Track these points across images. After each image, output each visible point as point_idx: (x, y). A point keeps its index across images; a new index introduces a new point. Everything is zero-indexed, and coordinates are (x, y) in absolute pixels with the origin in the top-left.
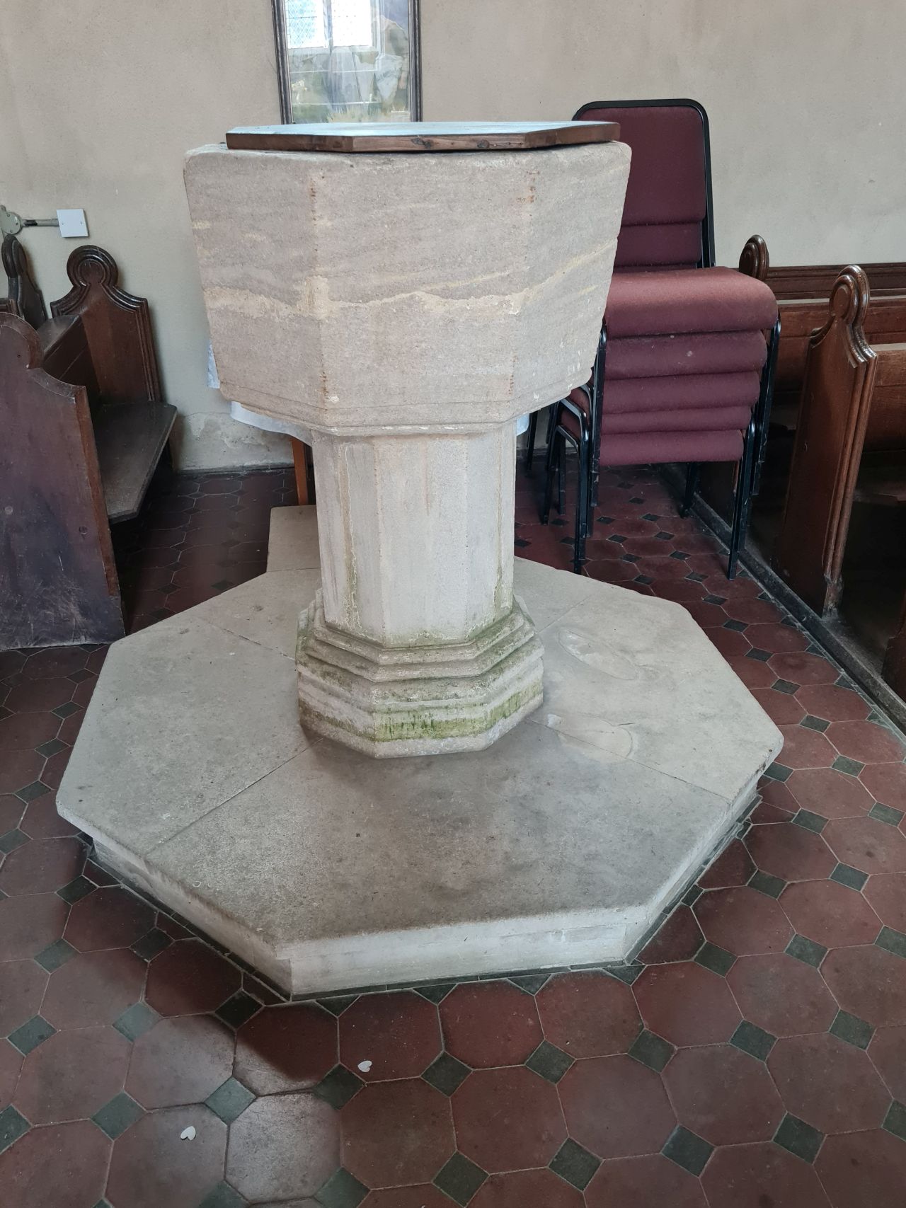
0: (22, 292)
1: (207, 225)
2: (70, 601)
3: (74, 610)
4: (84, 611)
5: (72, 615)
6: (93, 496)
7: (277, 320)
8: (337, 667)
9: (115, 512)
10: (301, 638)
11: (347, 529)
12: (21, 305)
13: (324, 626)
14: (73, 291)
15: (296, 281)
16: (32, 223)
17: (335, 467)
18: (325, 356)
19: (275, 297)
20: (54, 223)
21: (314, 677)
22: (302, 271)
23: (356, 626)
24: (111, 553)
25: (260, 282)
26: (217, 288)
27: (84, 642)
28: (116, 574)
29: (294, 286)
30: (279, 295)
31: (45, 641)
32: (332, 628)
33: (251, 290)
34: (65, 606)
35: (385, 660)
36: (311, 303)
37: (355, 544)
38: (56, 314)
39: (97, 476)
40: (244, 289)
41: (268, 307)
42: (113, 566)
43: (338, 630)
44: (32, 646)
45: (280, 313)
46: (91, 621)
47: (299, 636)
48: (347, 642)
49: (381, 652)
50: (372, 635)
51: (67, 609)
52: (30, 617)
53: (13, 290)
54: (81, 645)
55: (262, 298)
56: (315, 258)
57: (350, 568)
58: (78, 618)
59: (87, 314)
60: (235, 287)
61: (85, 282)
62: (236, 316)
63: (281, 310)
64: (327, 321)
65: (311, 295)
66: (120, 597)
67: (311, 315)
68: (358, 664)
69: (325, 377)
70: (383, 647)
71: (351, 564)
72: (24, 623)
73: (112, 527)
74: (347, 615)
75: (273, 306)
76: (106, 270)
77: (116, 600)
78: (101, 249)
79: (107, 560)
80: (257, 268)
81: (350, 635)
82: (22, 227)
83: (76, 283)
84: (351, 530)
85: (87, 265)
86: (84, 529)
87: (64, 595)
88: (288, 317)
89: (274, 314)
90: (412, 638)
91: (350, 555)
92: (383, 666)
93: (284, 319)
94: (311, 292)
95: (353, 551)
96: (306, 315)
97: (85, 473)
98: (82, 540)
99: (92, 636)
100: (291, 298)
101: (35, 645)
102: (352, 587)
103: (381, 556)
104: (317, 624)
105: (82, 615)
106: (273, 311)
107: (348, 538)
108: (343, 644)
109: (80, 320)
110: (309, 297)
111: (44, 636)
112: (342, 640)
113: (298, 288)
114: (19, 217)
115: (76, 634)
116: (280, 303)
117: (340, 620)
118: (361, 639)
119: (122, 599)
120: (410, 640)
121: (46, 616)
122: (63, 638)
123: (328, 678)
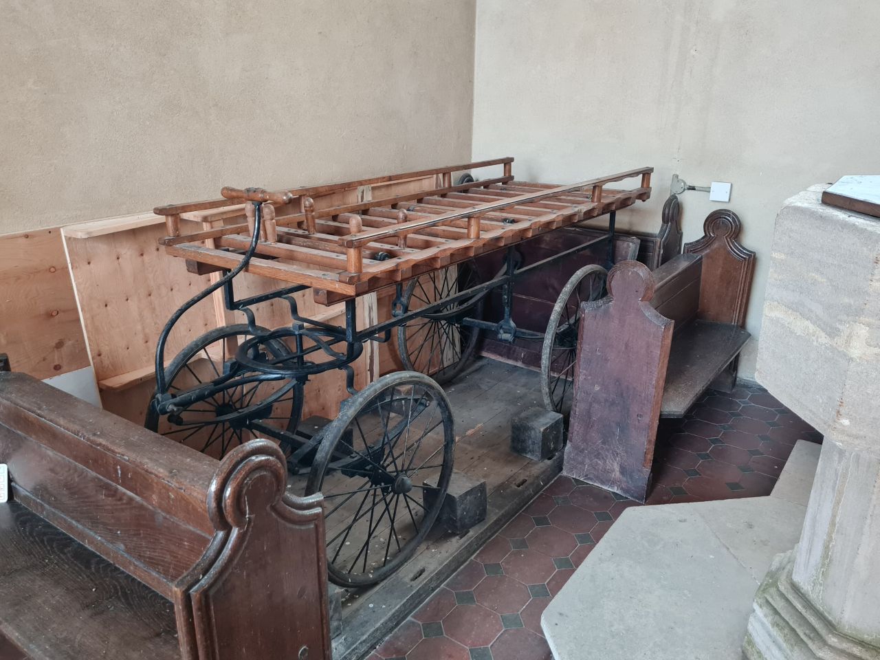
0: (668, 235)
1: (783, 257)
2: (616, 460)
3: (617, 468)
4: (623, 471)
5: (613, 471)
6: (654, 396)
7: (815, 343)
8: (787, 623)
9: (667, 410)
10: (767, 579)
11: (834, 516)
12: (664, 243)
13: (789, 582)
14: (703, 238)
15: (840, 321)
16: (693, 188)
17: (839, 462)
18: (847, 386)
19: (819, 326)
20: (707, 190)
21: (765, 620)
22: (848, 315)
23: (818, 596)
24: (654, 438)
25: (811, 311)
26: (776, 303)
27: (615, 491)
28: (652, 454)
29: (837, 324)
30: (822, 325)
31: (591, 479)
32: (795, 588)
33: (801, 314)
34: (611, 462)
35: (833, 641)
36: (848, 342)
37: (838, 532)
38: (686, 251)
39: (662, 383)
40: (796, 311)
41: (811, 331)
42: (652, 447)
43: (800, 592)
44: (582, 479)
45: (819, 340)
46: (625, 479)
47: (767, 576)
48: (804, 607)
49: (833, 634)
50: (829, 613)
51: (612, 465)
52: (587, 461)
53: (662, 231)
54: (614, 493)
55: (807, 323)
56: (863, 310)
57: (826, 548)
58: (617, 474)
59: (707, 255)
60: (789, 308)
61: (713, 233)
62: (783, 328)
63: (821, 338)
64: (858, 360)
65: (850, 336)
66: (650, 470)
67: (845, 351)
68: (807, 632)
69: (842, 402)
70: (836, 630)
71: (828, 546)
72: (582, 463)
73: (661, 420)
74: (813, 585)
75: (815, 332)
76: (732, 228)
77: (647, 471)
78: (734, 214)
79: (649, 441)
80: (811, 300)
81: (810, 602)
82: (684, 190)
83: (708, 233)
84: (838, 519)
85: (719, 223)
86: (641, 416)
87: (614, 455)
88: (824, 345)
89: (814, 338)
90: (868, 635)
91: (830, 539)
92: (830, 646)
93: (821, 345)
94: (850, 334)
95: (834, 536)
96: (840, 349)
97: (654, 379)
98: (637, 423)
99: (622, 489)
100: (833, 333)
101: (585, 479)
102: (823, 565)
103: (858, 554)
104: (783, 577)
105: (620, 472)
106: (814, 336)
107: (833, 524)
108: (800, 607)
109: (701, 259)
110: (848, 337)
111: (591, 476)
112: (800, 603)
113: (840, 327)
114: (685, 183)
115: (612, 483)
116: (821, 331)
117: (804, 583)
118: (818, 611)
119: (651, 472)
120: (866, 636)
121: (597, 464)
122: (603, 483)
123: (776, 628)
